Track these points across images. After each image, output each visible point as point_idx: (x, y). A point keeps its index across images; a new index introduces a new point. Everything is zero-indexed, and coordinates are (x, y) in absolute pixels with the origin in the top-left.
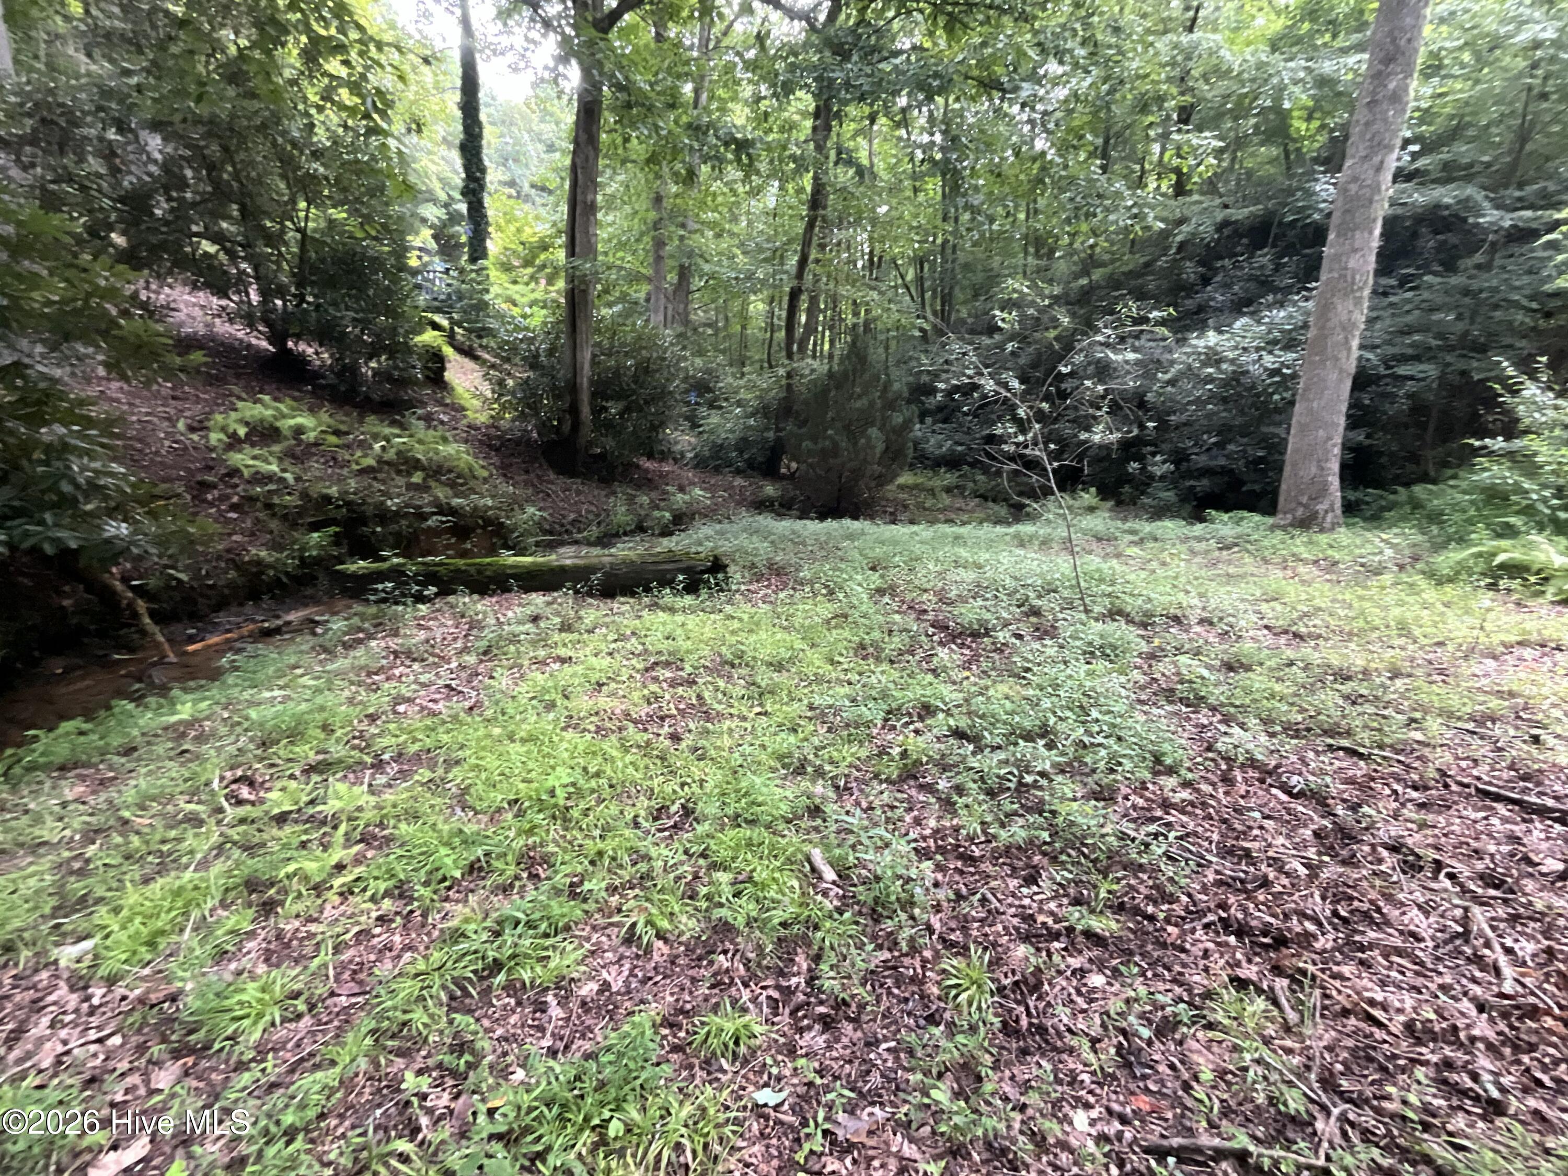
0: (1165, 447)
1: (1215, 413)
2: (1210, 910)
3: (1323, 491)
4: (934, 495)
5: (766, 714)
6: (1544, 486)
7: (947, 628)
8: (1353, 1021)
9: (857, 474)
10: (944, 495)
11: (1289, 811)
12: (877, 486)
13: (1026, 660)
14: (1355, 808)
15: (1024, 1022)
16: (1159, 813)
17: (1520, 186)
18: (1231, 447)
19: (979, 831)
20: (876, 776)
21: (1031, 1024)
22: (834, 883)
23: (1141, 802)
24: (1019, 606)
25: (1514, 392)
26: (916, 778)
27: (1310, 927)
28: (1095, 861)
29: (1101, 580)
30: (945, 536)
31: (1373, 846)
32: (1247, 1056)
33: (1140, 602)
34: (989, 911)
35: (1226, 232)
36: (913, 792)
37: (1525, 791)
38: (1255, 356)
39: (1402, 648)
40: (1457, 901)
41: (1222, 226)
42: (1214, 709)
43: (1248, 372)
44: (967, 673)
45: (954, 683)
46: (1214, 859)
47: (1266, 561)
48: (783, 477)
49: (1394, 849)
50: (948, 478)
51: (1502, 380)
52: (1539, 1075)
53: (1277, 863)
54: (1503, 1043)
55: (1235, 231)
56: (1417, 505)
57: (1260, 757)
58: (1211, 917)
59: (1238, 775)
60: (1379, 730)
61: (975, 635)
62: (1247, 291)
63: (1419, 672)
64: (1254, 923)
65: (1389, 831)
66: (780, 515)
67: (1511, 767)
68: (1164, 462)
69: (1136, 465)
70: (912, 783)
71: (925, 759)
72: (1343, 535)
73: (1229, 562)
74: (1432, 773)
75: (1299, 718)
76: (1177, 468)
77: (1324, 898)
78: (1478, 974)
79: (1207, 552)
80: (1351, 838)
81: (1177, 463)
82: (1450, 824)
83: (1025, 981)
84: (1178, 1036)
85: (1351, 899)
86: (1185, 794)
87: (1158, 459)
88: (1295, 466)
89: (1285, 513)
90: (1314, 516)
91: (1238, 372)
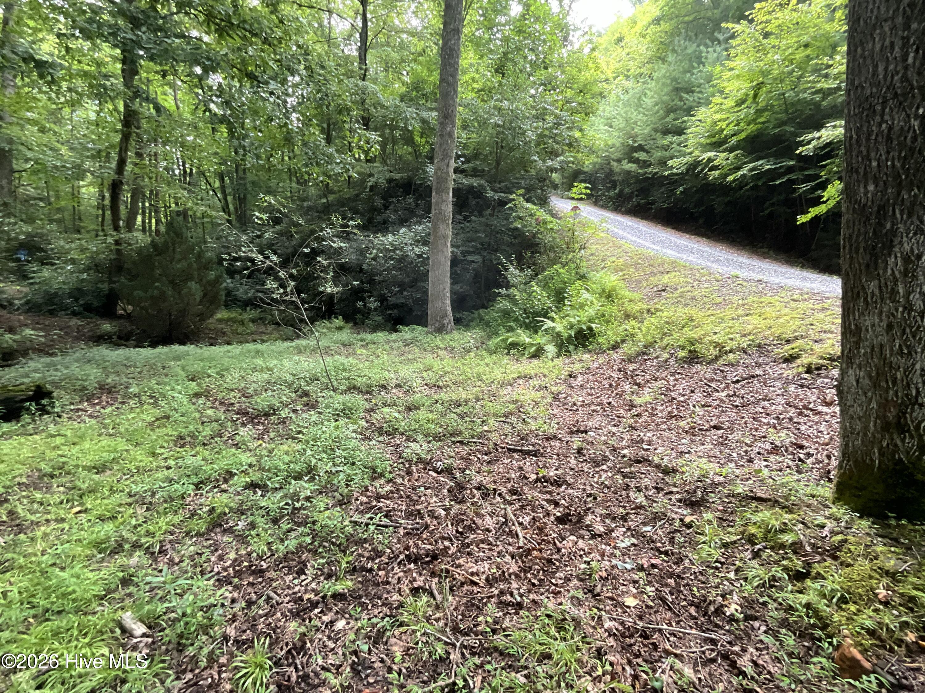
0: (375, 293)
1: (396, 276)
2: (400, 552)
3: (445, 315)
4: (243, 324)
5: (86, 511)
6: (520, 309)
7: (248, 413)
8: (466, 587)
9: (183, 313)
10: (251, 324)
11: (437, 482)
12: (200, 320)
13: (298, 426)
14: (463, 472)
15: (294, 678)
16: (374, 503)
17: (500, 182)
18: (405, 293)
19: (266, 549)
20: (187, 534)
21: (298, 677)
22: (144, 635)
23: (365, 499)
24: (295, 392)
25: (507, 270)
26: (221, 525)
27: (447, 543)
28: (339, 546)
29: (344, 370)
30: (249, 351)
31: (471, 489)
32: (418, 634)
33: (364, 380)
34: (271, 606)
35: (393, 184)
36: (219, 537)
37: (523, 445)
38: (410, 248)
39: (479, 387)
40: (502, 506)
41: (390, 181)
42: (402, 434)
43: (407, 256)
44: (260, 442)
45: (250, 451)
46: (403, 521)
47: (425, 350)
48: (121, 317)
49: (478, 488)
50: (252, 313)
51: (501, 264)
52: (533, 581)
53: (432, 514)
54: (521, 572)
55: (397, 185)
56: (482, 319)
57: (423, 456)
58: (402, 557)
59: (414, 468)
60: (472, 429)
61: (267, 415)
62: (404, 215)
63: (486, 397)
64: (422, 552)
65: (477, 479)
66: (117, 345)
67: (518, 435)
68: (375, 301)
69: (361, 303)
70: (218, 530)
71: (227, 511)
72: (456, 335)
73: (409, 352)
74: (491, 446)
75: (440, 430)
76: (382, 304)
77: (452, 525)
78: (511, 540)
79: (399, 347)
80: (462, 488)
81: (381, 302)
82: (499, 468)
83: (295, 647)
84: (384, 640)
85: (463, 521)
86: (388, 488)
87: (372, 300)
88: (433, 302)
89: (431, 325)
90: (443, 326)
91: (405, 255)
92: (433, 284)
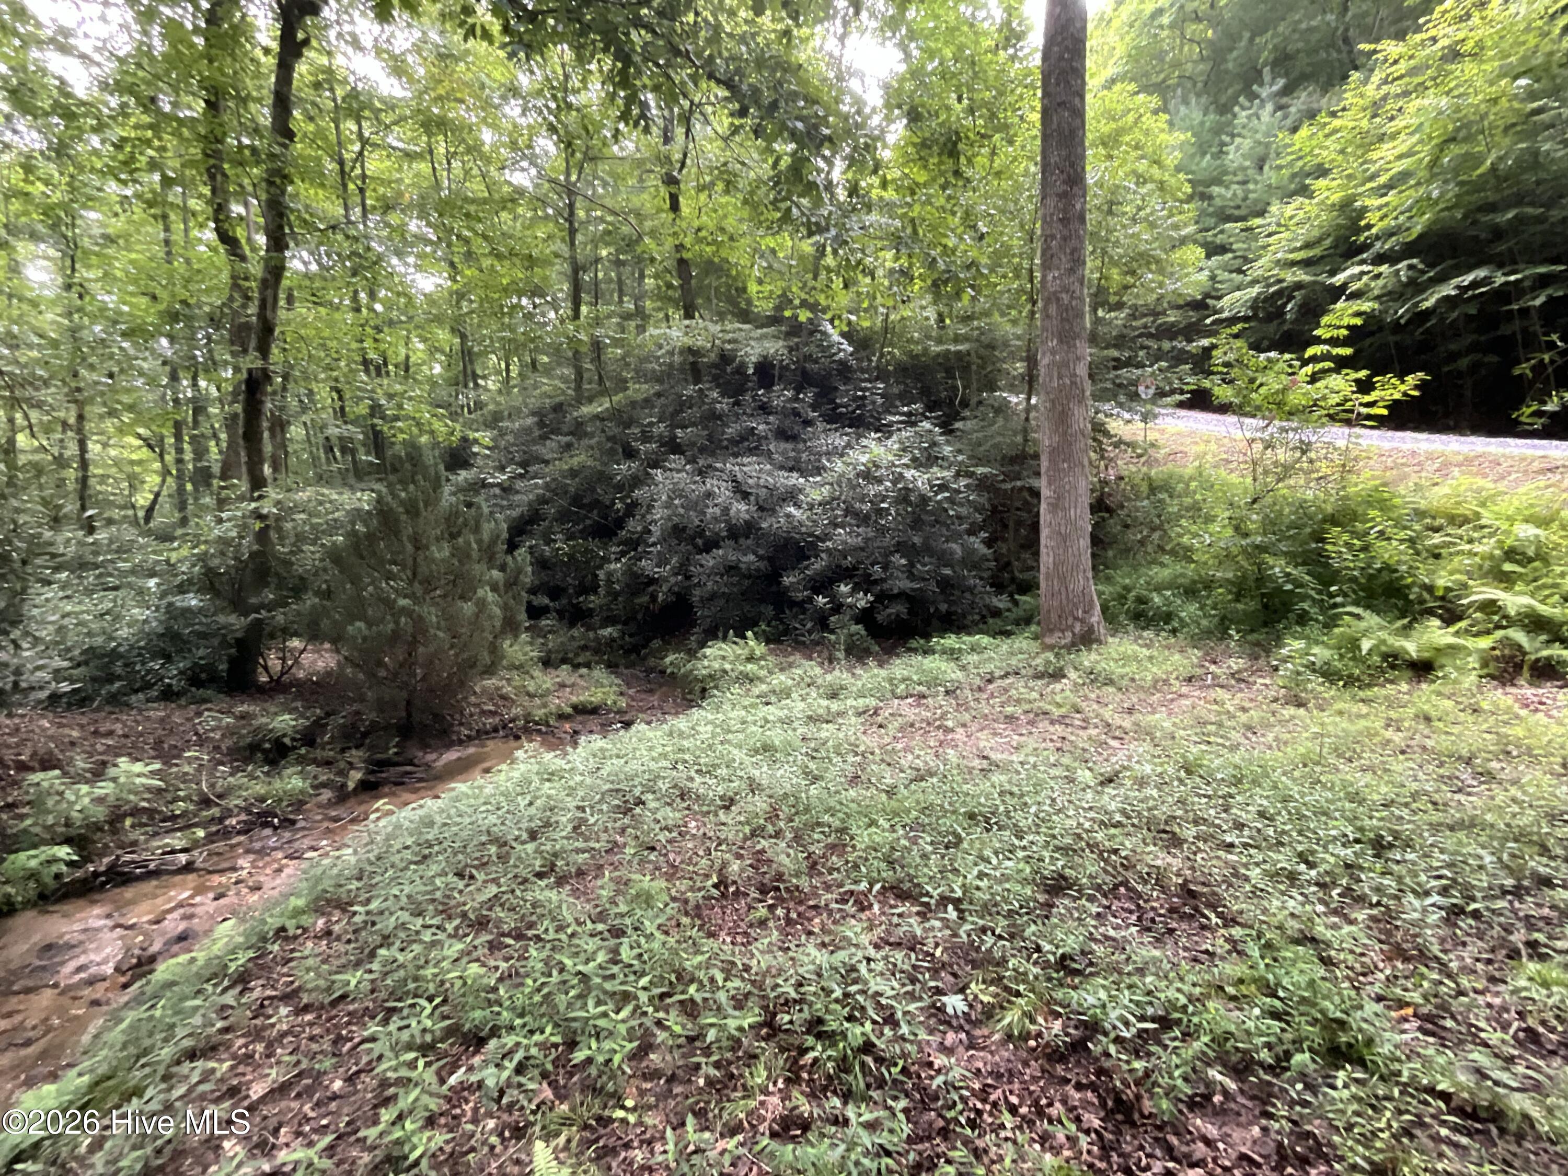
3: (1092, 604)
87: (844, 589)
88: (1063, 579)
89: (1063, 631)
90: (1091, 630)
91: (906, 488)
92: (1063, 539)
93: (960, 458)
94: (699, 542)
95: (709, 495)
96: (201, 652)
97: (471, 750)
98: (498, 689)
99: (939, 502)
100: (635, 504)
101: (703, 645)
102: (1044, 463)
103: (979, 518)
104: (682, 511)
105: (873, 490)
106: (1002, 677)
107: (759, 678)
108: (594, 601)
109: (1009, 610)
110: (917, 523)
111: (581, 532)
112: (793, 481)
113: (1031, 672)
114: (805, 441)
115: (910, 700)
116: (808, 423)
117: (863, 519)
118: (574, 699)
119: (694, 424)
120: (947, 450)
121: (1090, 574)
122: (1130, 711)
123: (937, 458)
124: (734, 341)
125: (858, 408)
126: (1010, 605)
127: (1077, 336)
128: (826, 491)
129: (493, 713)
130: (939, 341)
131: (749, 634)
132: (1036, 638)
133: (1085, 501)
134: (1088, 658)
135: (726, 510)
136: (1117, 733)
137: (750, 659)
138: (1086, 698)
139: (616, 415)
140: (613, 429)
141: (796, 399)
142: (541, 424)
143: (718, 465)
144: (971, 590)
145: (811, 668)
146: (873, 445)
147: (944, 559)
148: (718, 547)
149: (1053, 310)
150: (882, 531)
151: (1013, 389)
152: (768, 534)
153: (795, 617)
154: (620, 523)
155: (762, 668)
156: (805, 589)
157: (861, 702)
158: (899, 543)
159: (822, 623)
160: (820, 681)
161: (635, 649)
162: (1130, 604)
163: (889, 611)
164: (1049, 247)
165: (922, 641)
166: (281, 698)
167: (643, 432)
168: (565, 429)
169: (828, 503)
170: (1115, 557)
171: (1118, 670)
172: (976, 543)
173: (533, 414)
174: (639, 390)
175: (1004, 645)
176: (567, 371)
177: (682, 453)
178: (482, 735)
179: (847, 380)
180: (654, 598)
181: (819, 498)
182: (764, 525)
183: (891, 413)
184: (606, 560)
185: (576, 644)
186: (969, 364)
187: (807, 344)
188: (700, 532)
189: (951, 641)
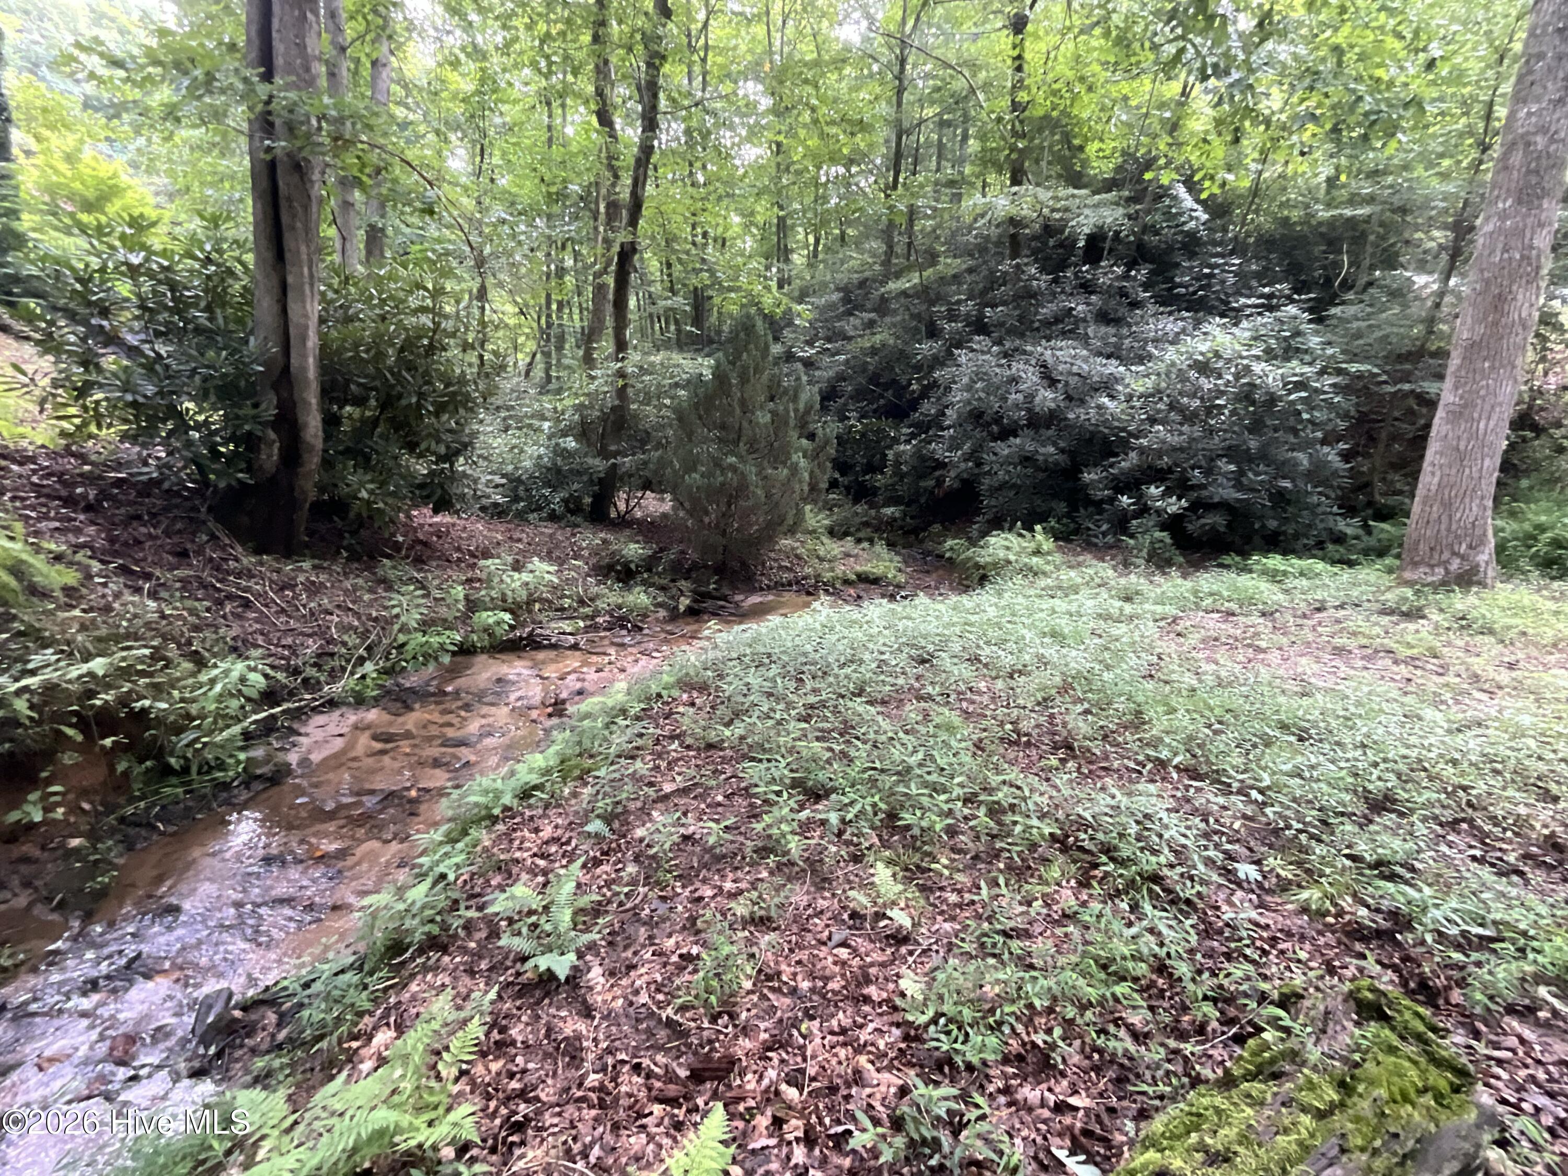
3: (1483, 540)
4: (818, 537)
18: (1251, 476)
69: (1126, 499)
87: (1153, 491)
88: (1447, 505)
89: (1432, 567)
90: (1475, 570)
91: (1252, 385)
92: (1460, 457)
93: (1330, 351)
94: (995, 428)
95: (1015, 380)
96: (576, 486)
97: (771, 597)
98: (793, 549)
99: (1293, 403)
100: (935, 384)
101: (985, 534)
102: (1454, 362)
103: (1342, 425)
104: (983, 395)
105: (1207, 384)
106: (1336, 608)
107: (1044, 573)
108: (880, 480)
109: (1357, 538)
110: (1256, 427)
111: (875, 411)
112: (1111, 369)
113: (1377, 606)
114: (1130, 325)
115: (1216, 616)
116: (1136, 305)
117: (1189, 417)
118: (858, 568)
119: (1004, 303)
120: (1314, 341)
121: (1490, 503)
122: (1511, 666)
123: (1298, 350)
124: (1066, 210)
125: (1201, 288)
126: (1360, 532)
127: (1546, 193)
128: (1150, 383)
129: (789, 570)
130: (1329, 205)
131: (1038, 528)
132: (1390, 571)
133: (1507, 412)
134: (1460, 601)
135: (1030, 397)
136: (1486, 686)
137: (1037, 552)
138: (1449, 644)
139: (925, 293)
140: (919, 307)
141: (1126, 277)
142: (846, 300)
143: (1029, 348)
144: (1312, 508)
145: (1105, 570)
146: (1217, 332)
147: (1284, 469)
148: (1016, 436)
149: (1517, 158)
150: (1211, 431)
151: (1422, 266)
152: (1073, 427)
153: (1090, 517)
154: (914, 405)
155: (1048, 563)
156: (1106, 488)
157: (1159, 609)
158: (1230, 448)
159: (1121, 524)
160: (1113, 583)
161: (915, 531)
162: (1540, 547)
163: (1203, 521)
164: (1530, 72)
165: (1238, 559)
166: (627, 532)
167: (949, 310)
168: (869, 306)
169: (1153, 395)
170: (1531, 488)
171: (1501, 620)
172: (1331, 455)
173: (838, 289)
174: (949, 265)
175: (1346, 575)
176: (877, 245)
177: (988, 334)
178: (779, 587)
179: (1192, 255)
180: (940, 482)
181: (1141, 389)
182: (1071, 416)
183: (1242, 295)
184: (896, 441)
185: (858, 520)
186: (1364, 235)
187: (1148, 212)
188: (998, 419)
189: (1275, 561)
